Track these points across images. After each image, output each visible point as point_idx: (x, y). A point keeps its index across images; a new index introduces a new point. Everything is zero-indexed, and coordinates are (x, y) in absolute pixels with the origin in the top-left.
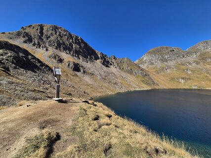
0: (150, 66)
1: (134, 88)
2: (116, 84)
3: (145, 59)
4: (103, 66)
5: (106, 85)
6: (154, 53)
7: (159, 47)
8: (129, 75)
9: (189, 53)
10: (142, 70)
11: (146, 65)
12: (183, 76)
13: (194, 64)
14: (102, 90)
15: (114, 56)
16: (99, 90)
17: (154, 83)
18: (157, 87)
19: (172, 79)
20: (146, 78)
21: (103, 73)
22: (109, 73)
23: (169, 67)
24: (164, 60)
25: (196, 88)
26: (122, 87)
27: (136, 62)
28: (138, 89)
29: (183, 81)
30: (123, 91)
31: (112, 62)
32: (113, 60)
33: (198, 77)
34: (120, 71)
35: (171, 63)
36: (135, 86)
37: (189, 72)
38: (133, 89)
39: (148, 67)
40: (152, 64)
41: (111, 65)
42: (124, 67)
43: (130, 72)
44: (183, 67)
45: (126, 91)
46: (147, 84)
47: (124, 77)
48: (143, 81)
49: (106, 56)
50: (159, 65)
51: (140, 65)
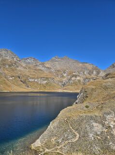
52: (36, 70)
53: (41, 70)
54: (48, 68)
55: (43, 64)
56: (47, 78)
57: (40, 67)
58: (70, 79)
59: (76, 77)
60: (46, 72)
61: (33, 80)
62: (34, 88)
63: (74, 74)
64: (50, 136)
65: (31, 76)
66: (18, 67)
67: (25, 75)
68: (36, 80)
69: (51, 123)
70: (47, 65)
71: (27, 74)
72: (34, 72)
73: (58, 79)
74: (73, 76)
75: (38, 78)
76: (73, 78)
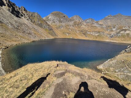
0: (53, 24)
1: (44, 37)
2: (29, 34)
3: (50, 18)
4: (13, 15)
5: (21, 34)
8: (40, 28)
9: (71, 20)
10: (49, 25)
11: (51, 22)
12: (68, 32)
13: (72, 26)
14: (18, 39)
15: (24, 8)
16: (14, 39)
17: (55, 35)
18: (57, 37)
19: (64, 33)
20: (51, 31)
21: (14, 23)
22: (21, 24)
23: (63, 26)
24: (60, 22)
25: (71, 38)
26: (35, 37)
27: (44, 18)
28: (47, 38)
29: (67, 34)
30: (36, 39)
31: (22, 13)
32: (24, 12)
33: (73, 33)
34: (32, 24)
35: (63, 24)
36: (45, 36)
37: (70, 30)
38: (43, 38)
39: (52, 24)
40: (54, 22)
41: (22, 16)
42: (35, 21)
43: (40, 25)
44: (68, 27)
45: (39, 39)
46: (52, 35)
47: (36, 29)
48: (49, 33)
49: (14, 4)
50: (58, 23)
51: (47, 22)
52: (92, 27)
53: (95, 26)
54: (101, 25)
55: (97, 23)
56: (99, 32)
57: (95, 25)
58: (119, 33)
59: (125, 31)
60: (99, 28)
61: (89, 33)
62: (90, 38)
63: (124, 28)
64: (109, 66)
65: (89, 31)
66: (82, 25)
67: (85, 30)
68: (91, 33)
69: (109, 60)
70: (100, 23)
71: (87, 30)
72: (91, 28)
73: (107, 32)
74: (123, 30)
75: (93, 32)
76: (122, 32)
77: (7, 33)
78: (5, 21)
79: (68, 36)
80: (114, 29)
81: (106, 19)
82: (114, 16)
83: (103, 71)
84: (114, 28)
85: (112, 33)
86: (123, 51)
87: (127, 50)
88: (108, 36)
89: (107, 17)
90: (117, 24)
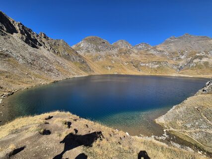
0: (87, 54)
1: (73, 74)
2: (50, 70)
3: (82, 45)
4: (27, 45)
5: (36, 72)
6: (90, 41)
7: (94, 37)
8: (66, 61)
9: (113, 47)
10: (80, 56)
11: (83, 52)
12: (110, 65)
13: (116, 56)
14: (30, 80)
15: (45, 35)
16: (25, 80)
17: (91, 70)
18: (93, 74)
19: (103, 67)
20: (84, 65)
21: (27, 56)
22: (38, 57)
23: (101, 57)
24: (98, 50)
25: (116, 73)
26: (59, 74)
27: (74, 47)
28: (76, 76)
29: (109, 68)
30: (61, 78)
31: (41, 41)
32: (44, 40)
33: (117, 66)
34: (55, 55)
35: (103, 53)
36: (74, 73)
37: (113, 62)
38: (71, 77)
39: (85, 55)
40: (89, 52)
41: (41, 45)
42: (60, 51)
43: (67, 57)
44: (110, 57)
45: (65, 78)
46: (85, 70)
47: (60, 62)
48: (81, 68)
49: (30, 30)
50: (94, 53)
51: (78, 52)
52: (147, 55)
53: (152, 54)
54: (160, 51)
55: (155, 48)
56: (159, 62)
57: (152, 52)
58: (191, 61)
59: (201, 59)
60: (158, 57)
61: (144, 65)
62: (145, 72)
63: (198, 55)
64: (175, 118)
65: (142, 61)
66: (131, 54)
67: (137, 60)
68: (147, 65)
69: (174, 107)
70: (159, 49)
71: (139, 60)
72: (146, 57)
73: (172, 62)
74: (196, 57)
75: (149, 62)
76: (195, 61)
77: (15, 71)
78: (15, 54)
79: (110, 71)
80: (182, 57)
81: (167, 43)
82: (180, 38)
83: (166, 127)
84: (182, 55)
85: (181, 63)
86: (201, 91)
87: (205, 89)
88: (175, 67)
89: (168, 39)
90: (187, 50)
